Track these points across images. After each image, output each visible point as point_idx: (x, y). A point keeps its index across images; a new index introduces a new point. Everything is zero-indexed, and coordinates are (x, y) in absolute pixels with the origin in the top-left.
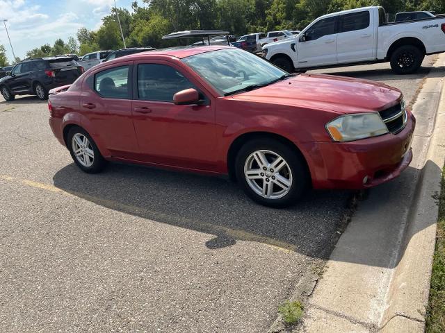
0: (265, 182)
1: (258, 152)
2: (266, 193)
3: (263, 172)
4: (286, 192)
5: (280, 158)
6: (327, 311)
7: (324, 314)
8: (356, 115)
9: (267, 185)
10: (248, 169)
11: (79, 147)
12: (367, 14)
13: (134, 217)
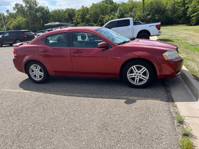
0: (136, 78)
1: (134, 66)
2: (136, 83)
3: (136, 74)
4: (145, 82)
5: (144, 68)
6: (189, 117)
7: (188, 118)
8: (171, 51)
9: (137, 79)
10: (129, 74)
11: (33, 71)
12: (129, 20)
13: (82, 98)
